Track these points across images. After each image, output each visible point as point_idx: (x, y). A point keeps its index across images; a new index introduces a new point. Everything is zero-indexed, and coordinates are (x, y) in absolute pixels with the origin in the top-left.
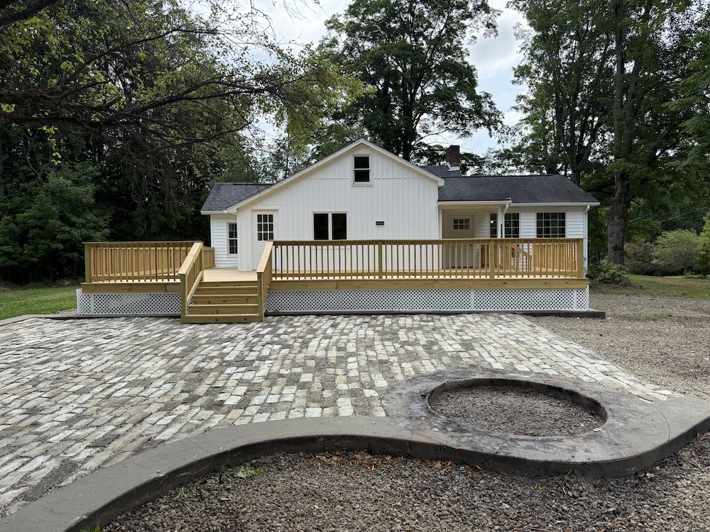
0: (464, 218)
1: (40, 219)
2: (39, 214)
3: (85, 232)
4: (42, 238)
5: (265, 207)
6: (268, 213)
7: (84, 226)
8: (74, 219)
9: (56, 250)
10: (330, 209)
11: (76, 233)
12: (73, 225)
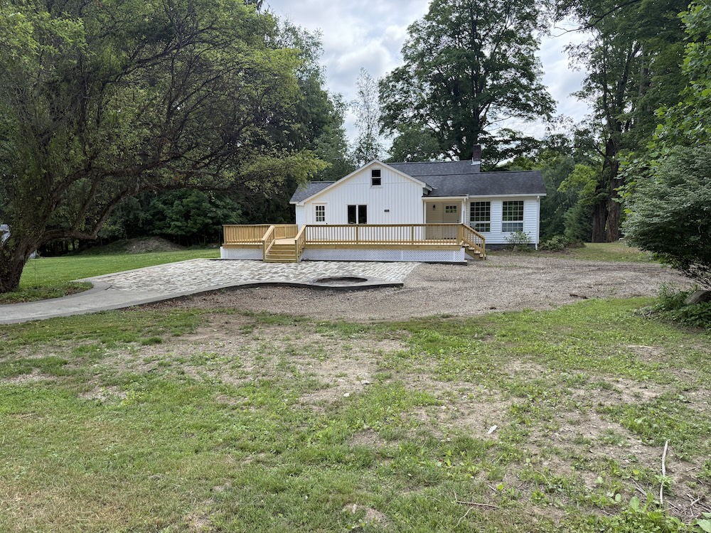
0: (453, 205)
1: (197, 202)
2: (197, 199)
3: (225, 212)
4: (198, 216)
5: (320, 202)
6: (322, 205)
7: (225, 207)
8: (218, 202)
9: (207, 224)
10: (357, 202)
11: (220, 212)
12: (217, 206)
